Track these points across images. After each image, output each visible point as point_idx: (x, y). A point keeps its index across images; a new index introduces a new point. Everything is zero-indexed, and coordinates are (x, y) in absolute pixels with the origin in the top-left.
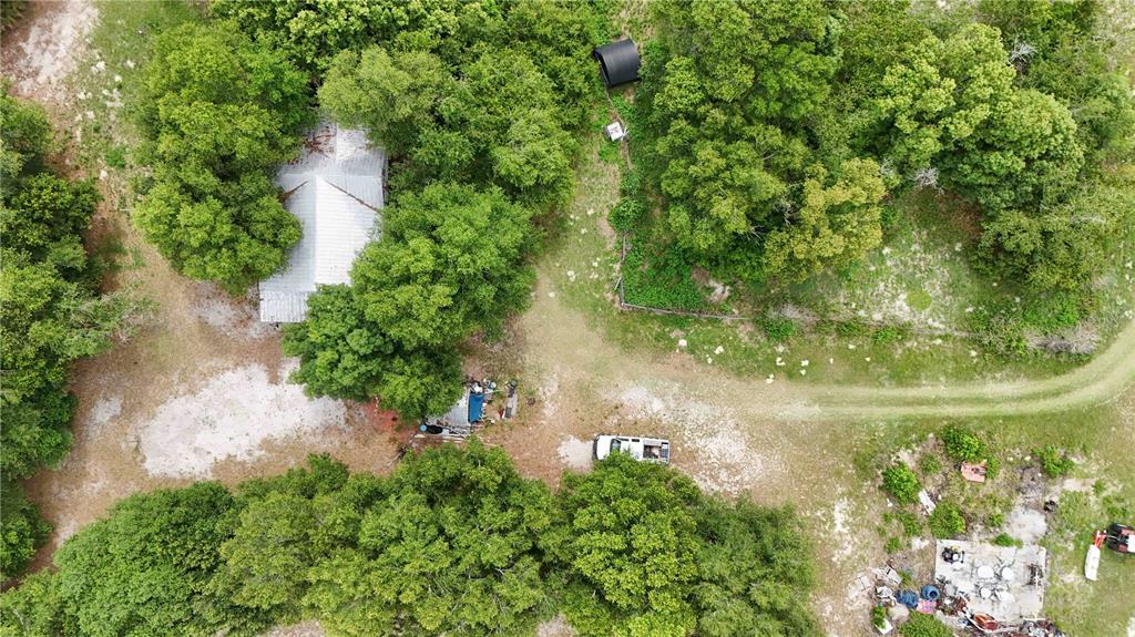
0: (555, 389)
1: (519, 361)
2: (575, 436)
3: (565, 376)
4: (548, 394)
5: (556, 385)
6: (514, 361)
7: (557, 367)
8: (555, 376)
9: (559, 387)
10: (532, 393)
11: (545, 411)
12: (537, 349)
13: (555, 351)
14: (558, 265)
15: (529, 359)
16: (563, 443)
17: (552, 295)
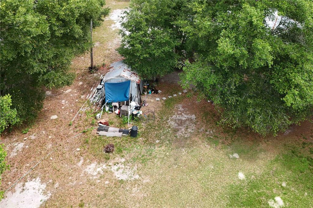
0: (119, 175)
1: (157, 141)
2: (46, 202)
3: (134, 190)
4: (116, 168)
5: (124, 177)
6: (158, 137)
7: (147, 180)
8: (137, 177)
9: (122, 181)
10: (120, 151)
11: (93, 165)
12: (172, 159)
13: (168, 178)
14: (284, 185)
15: (159, 150)
16: (44, 186)
17: (241, 176)
